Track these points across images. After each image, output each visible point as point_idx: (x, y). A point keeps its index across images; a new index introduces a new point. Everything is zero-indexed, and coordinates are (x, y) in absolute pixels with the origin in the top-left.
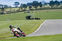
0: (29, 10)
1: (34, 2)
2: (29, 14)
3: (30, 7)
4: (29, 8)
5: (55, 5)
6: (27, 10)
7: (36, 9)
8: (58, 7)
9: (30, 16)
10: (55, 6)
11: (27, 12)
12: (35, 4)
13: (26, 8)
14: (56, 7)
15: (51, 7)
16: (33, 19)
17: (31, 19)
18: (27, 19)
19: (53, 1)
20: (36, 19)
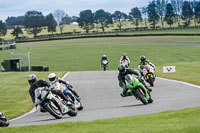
0: (12, 41)
1: (29, 13)
2: (12, 52)
3: (17, 32)
4: (13, 33)
5: (96, 25)
6: (6, 42)
7: (36, 37)
8: (106, 30)
9: (18, 61)
10: (97, 27)
11: (7, 48)
12: (34, 21)
13: (5, 34)
14: (101, 30)
15: (83, 31)
16: (25, 69)
17: (18, 70)
18: (7, 70)
19: (90, 11)
20: (35, 69)
